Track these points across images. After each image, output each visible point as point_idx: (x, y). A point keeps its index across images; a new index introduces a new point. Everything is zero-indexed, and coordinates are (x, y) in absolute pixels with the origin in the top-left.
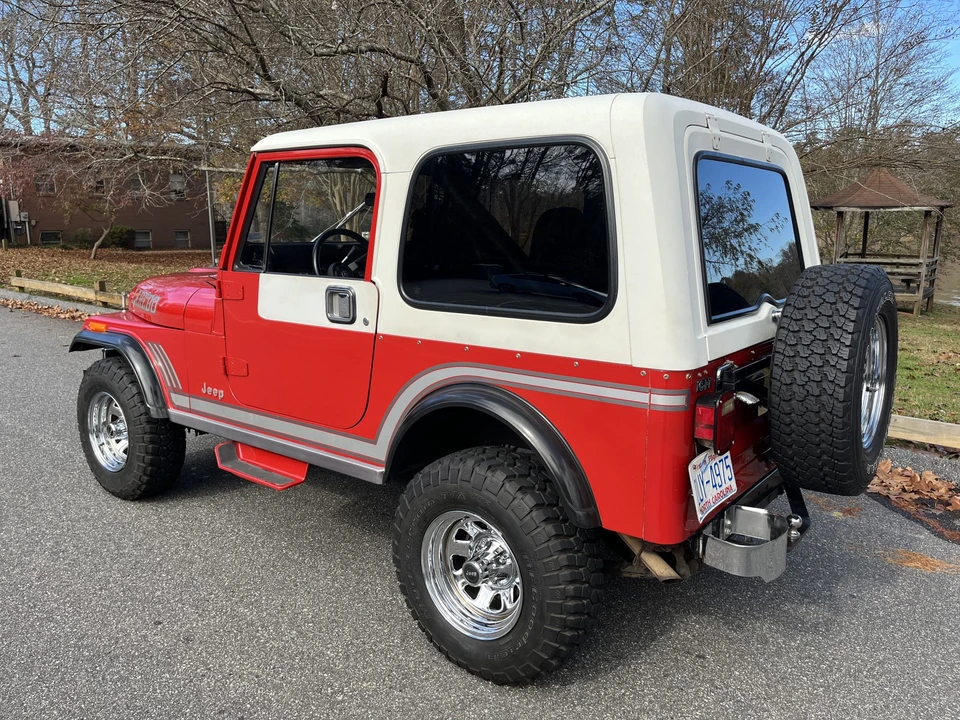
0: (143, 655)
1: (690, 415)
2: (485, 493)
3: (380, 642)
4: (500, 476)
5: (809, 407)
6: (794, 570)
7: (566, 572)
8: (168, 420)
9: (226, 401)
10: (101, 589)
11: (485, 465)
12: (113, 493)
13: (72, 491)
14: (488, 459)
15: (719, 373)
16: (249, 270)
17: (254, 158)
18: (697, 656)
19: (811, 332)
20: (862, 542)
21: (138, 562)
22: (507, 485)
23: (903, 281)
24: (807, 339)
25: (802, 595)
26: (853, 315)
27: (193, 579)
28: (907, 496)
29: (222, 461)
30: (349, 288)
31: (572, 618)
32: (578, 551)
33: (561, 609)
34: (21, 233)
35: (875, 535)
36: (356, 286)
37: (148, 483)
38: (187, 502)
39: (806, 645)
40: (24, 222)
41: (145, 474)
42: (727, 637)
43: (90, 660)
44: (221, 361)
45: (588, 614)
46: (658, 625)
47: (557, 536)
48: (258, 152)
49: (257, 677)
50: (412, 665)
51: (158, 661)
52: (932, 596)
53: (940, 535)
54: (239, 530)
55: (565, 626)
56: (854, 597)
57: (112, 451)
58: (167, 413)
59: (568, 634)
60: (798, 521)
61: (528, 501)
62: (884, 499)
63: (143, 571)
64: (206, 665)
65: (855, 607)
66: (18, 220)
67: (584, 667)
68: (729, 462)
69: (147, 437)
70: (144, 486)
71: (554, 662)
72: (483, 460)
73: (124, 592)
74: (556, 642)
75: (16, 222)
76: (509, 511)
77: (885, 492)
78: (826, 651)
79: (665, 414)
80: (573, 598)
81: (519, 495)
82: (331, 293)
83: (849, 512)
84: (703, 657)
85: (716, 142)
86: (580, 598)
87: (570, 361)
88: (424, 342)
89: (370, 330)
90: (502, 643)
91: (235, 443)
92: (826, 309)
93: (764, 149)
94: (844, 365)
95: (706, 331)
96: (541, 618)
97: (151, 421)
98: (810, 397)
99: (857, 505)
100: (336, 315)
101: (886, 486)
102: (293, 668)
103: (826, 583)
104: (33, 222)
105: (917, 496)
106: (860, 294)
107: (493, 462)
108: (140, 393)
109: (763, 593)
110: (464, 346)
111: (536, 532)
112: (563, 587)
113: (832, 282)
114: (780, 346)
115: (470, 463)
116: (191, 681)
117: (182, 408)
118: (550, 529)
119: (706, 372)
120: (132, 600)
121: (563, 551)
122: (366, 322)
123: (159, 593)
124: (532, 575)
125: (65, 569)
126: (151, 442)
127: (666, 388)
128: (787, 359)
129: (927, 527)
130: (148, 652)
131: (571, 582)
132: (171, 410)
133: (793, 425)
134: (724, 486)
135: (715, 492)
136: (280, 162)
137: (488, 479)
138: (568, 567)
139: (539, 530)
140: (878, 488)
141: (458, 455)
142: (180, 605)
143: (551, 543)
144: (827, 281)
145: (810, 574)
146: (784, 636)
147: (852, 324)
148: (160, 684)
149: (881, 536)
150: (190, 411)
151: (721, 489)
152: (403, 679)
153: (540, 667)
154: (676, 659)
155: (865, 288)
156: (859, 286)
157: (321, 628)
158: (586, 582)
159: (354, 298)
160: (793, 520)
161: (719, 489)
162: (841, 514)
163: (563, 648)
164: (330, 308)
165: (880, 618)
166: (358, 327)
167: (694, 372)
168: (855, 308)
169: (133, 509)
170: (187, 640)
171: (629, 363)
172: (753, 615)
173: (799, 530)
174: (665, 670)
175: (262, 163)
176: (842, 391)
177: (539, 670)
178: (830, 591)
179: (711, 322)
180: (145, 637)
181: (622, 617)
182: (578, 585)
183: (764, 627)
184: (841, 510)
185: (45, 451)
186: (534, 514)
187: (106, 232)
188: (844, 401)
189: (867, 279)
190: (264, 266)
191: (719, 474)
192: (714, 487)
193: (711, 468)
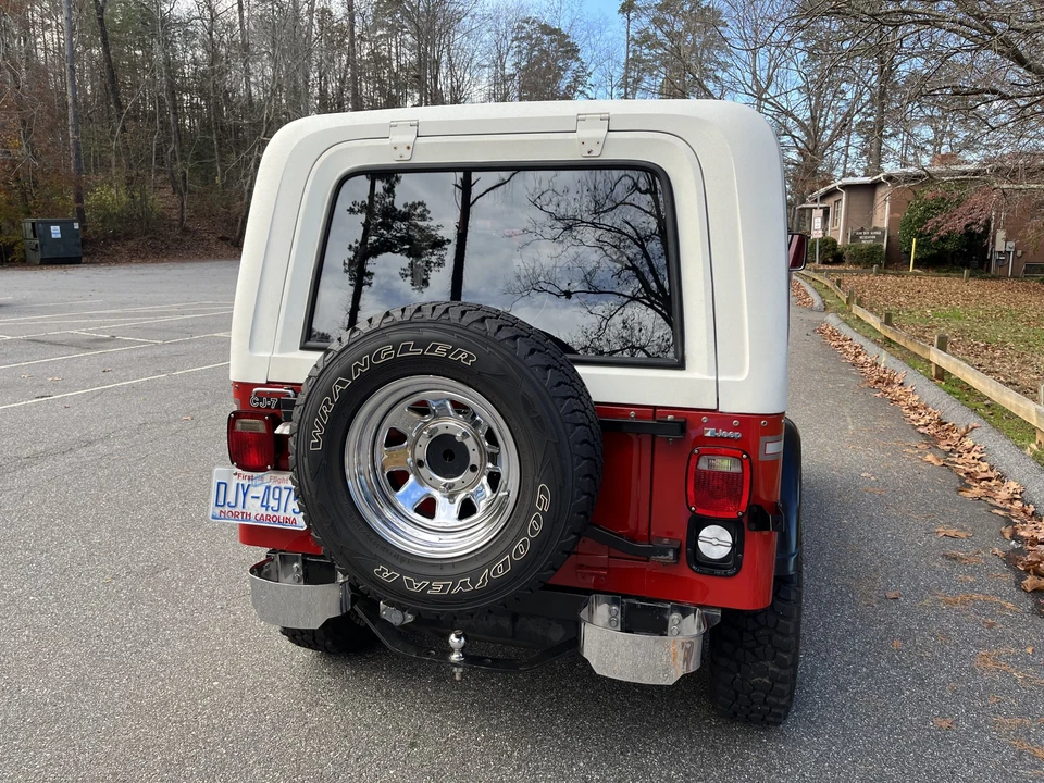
40: (1009, 253)
85: (400, 151)
104: (1019, 253)
134: (281, 514)
151: (275, 514)
179: (303, 347)
191: (279, 499)
192: (262, 506)
193: (268, 488)
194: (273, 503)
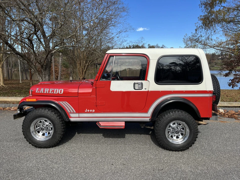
9: (96, 112)
22: (185, 114)
30: (141, 82)
48: (109, 53)
87: (195, 91)
88: (161, 91)
89: (147, 90)
100: (136, 88)
110: (172, 91)
117: (76, 117)
132: (71, 119)
136: (115, 56)
150: (79, 117)
159: (143, 84)
166: (143, 90)
171: (206, 90)
175: (110, 56)
190: (111, 79)
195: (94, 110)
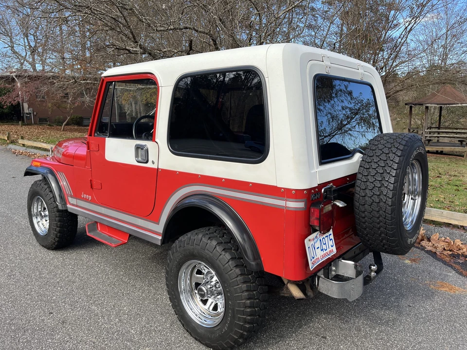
0: (40, 329)
1: (307, 212)
2: (206, 251)
3: (159, 326)
4: (214, 243)
5: (374, 208)
6: (380, 291)
7: (246, 294)
8: (67, 210)
9: (92, 201)
10: (27, 295)
11: (208, 236)
12: (43, 246)
13: (25, 245)
14: (210, 234)
15: (323, 190)
16: (102, 136)
17: (103, 80)
18: (322, 337)
19: (375, 169)
20: (419, 277)
21: (48, 282)
22: (218, 247)
23: (459, 141)
24: (373, 172)
25: (382, 305)
26: (397, 160)
27: (73, 291)
28: (446, 253)
29: (89, 232)
30: (145, 145)
31: (249, 318)
32: (252, 283)
33: (243, 313)
34: (29, 118)
35: (426, 273)
36: (148, 144)
37: (58, 241)
38: (79, 251)
39: (381, 332)
40: (31, 113)
41: (57, 237)
42: (340, 327)
43: (14, 331)
44: (89, 182)
45: (259, 316)
46: (304, 319)
47: (241, 275)
48: (105, 77)
49: (94, 343)
50: (173, 339)
51: (47, 333)
52: (452, 307)
53: (461, 274)
54: (101, 266)
55: (245, 322)
56: (410, 306)
57: (43, 225)
58: (67, 207)
59: (247, 326)
60: (375, 267)
61: (228, 256)
62: (433, 254)
63: (49, 286)
64: (69, 335)
65: (410, 312)
66: (28, 112)
67: (262, 342)
68: (332, 237)
69: (57, 219)
70: (56, 243)
71: (241, 340)
72: (207, 234)
73: (38, 296)
74: (241, 330)
75: (27, 113)
76: (218, 261)
77: (434, 250)
78: (391, 336)
79: (295, 212)
80: (250, 307)
81: (223, 253)
82: (138, 148)
83: (414, 260)
84: (325, 338)
85: (328, 69)
86: (254, 307)
87: (248, 183)
88: (181, 173)
89: (155, 166)
90: (216, 329)
91: (96, 222)
92: (383, 157)
93: (358, 73)
94: (391, 187)
95: (317, 168)
96: (233, 317)
97: (59, 211)
98: (374, 203)
99: (419, 257)
100: (140, 159)
101: (435, 247)
102: (112, 339)
103: (396, 298)
104: (35, 113)
105: (451, 253)
106: (401, 149)
107: (212, 235)
108: (54, 197)
109: (362, 303)
110: (198, 175)
111: (231, 272)
112: (244, 301)
113: (388, 142)
114: (359, 176)
115: (200, 236)
116: (61, 344)
117: (74, 205)
118: (238, 271)
119: (317, 190)
120: (41, 301)
121: (244, 282)
122: (153, 163)
123: (54, 298)
124: (229, 295)
125: (13, 284)
126: (59, 221)
127: (296, 198)
128: (363, 183)
129: (454, 269)
130: (43, 328)
131: (249, 299)
132: (68, 206)
133: (366, 218)
134: (328, 250)
135: (322, 253)
136: (115, 82)
137: (208, 244)
138: (247, 291)
139: (232, 271)
140: (431, 248)
141: (196, 231)
142: (63, 304)
143: (238, 278)
144: (385, 142)
145: (389, 294)
146: (370, 327)
147: (396, 165)
148: (46, 344)
149: (429, 274)
150: (77, 206)
151: (326, 251)
152: (167, 346)
153: (234, 342)
154: (311, 338)
155: (405, 146)
156: (402, 144)
157: (131, 318)
158: (257, 299)
159: (147, 151)
160: (372, 267)
161: (325, 252)
162: (410, 262)
163: (245, 333)
164: (137, 156)
165: (422, 318)
166: (149, 165)
167: (309, 190)
168: (399, 156)
169: (52, 254)
170: (63, 322)
171: (275, 185)
172: (355, 315)
173: (375, 272)
174: (304, 344)
175: (107, 82)
176: (390, 200)
177: (233, 344)
178: (398, 303)
179: (321, 163)
180: (43, 320)
181: (286, 315)
182: (253, 301)
183: (360, 322)
184: (410, 260)
185: (16, 224)
186: (230, 263)
187: (68, 118)
188: (391, 206)
189: (407, 141)
190: (108, 134)
191: (325, 244)
192: (321, 250)
193: (320, 240)
194: (324, 247)
195: (90, 197)
